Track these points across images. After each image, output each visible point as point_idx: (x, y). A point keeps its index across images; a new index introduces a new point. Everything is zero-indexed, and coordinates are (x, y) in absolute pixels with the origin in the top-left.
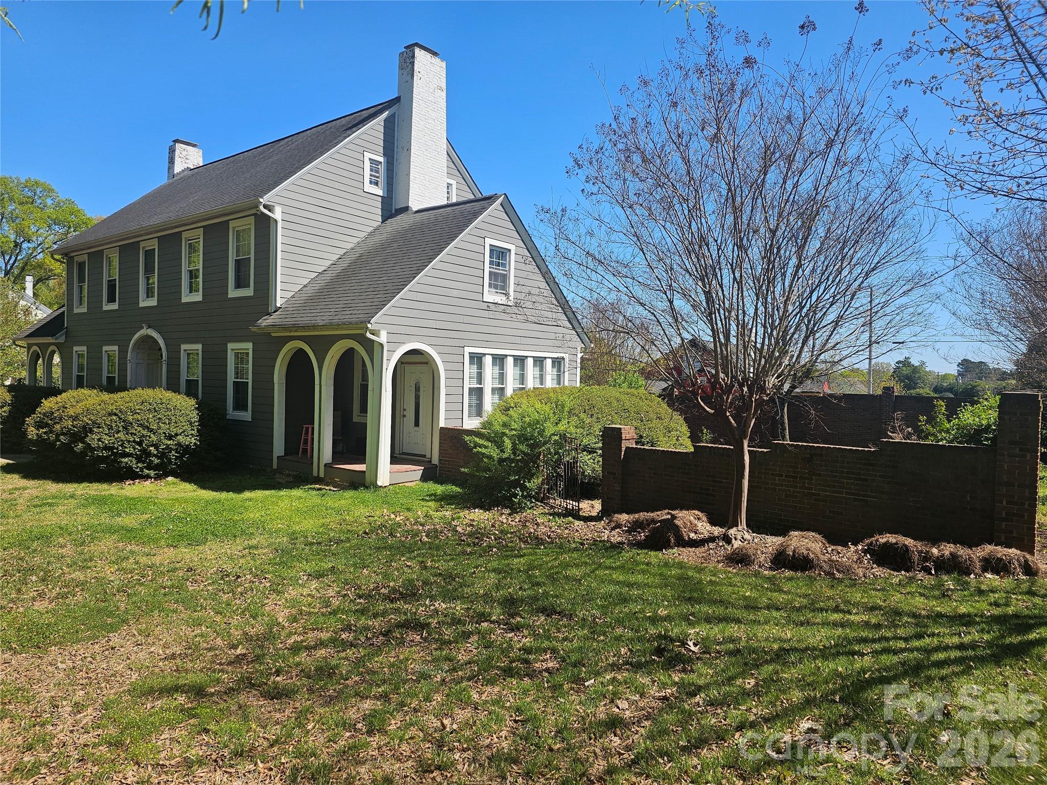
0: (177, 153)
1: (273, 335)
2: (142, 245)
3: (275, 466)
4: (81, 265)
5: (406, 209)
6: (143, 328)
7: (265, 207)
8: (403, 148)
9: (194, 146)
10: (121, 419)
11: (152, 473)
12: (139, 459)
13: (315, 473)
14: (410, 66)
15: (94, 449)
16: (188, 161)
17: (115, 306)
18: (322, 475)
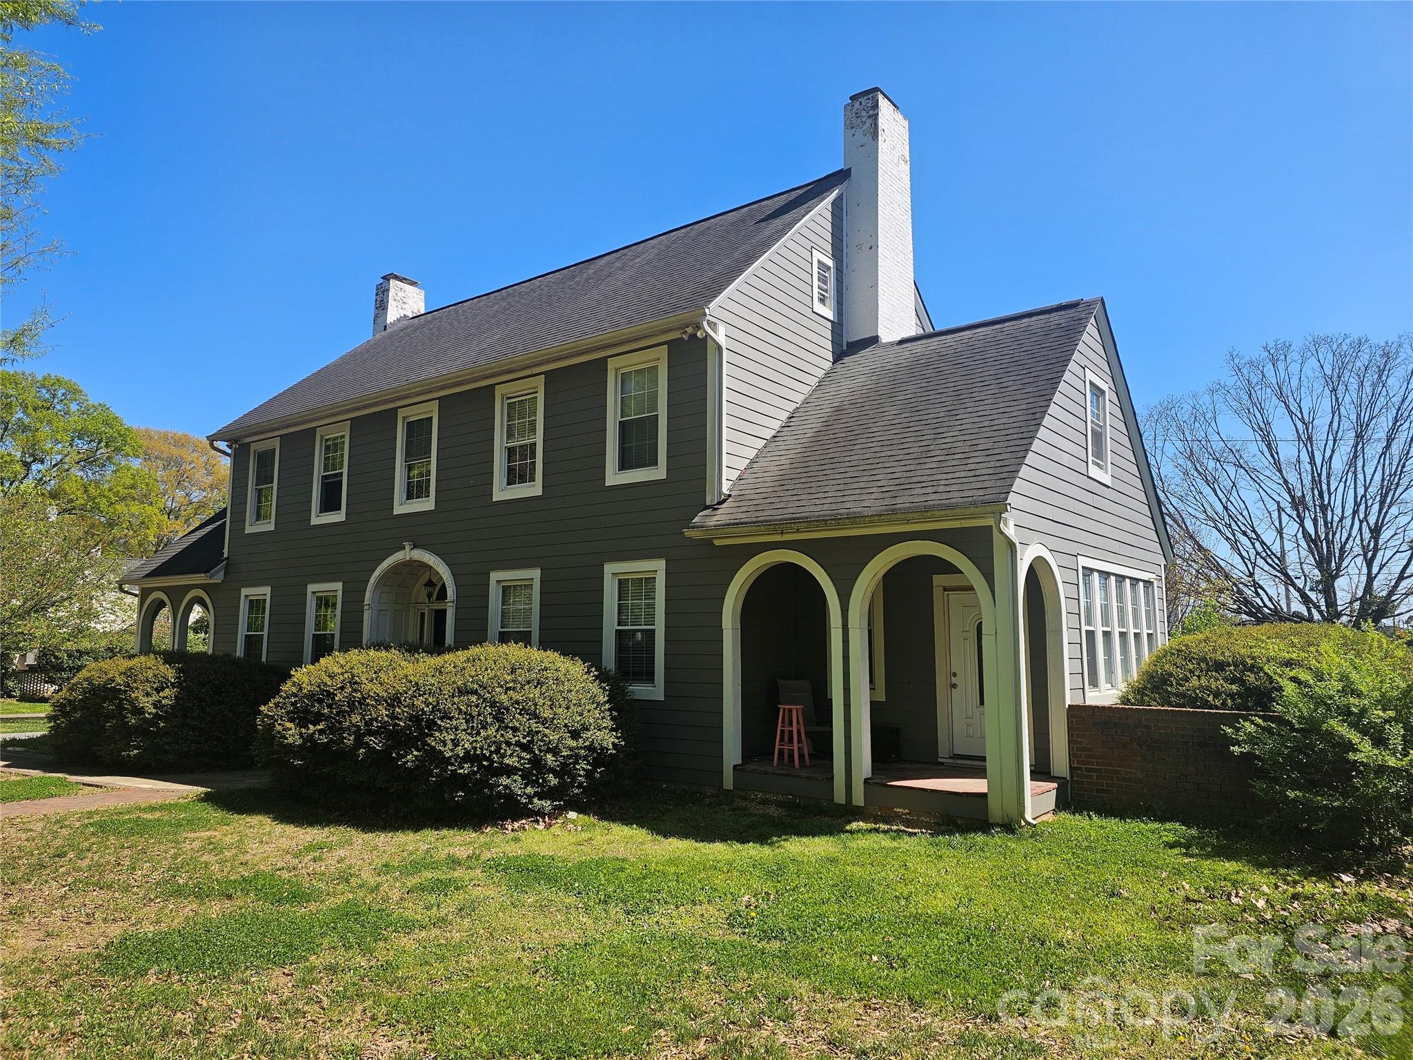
0: (392, 293)
1: (717, 543)
2: (401, 414)
3: (728, 781)
4: (265, 459)
5: (875, 340)
6: (404, 548)
7: (709, 323)
8: (859, 246)
9: (413, 284)
10: (485, 700)
11: (547, 804)
12: (527, 778)
13: (839, 796)
14: (869, 122)
15: (447, 761)
16: (405, 306)
17: (339, 517)
18: (859, 799)
